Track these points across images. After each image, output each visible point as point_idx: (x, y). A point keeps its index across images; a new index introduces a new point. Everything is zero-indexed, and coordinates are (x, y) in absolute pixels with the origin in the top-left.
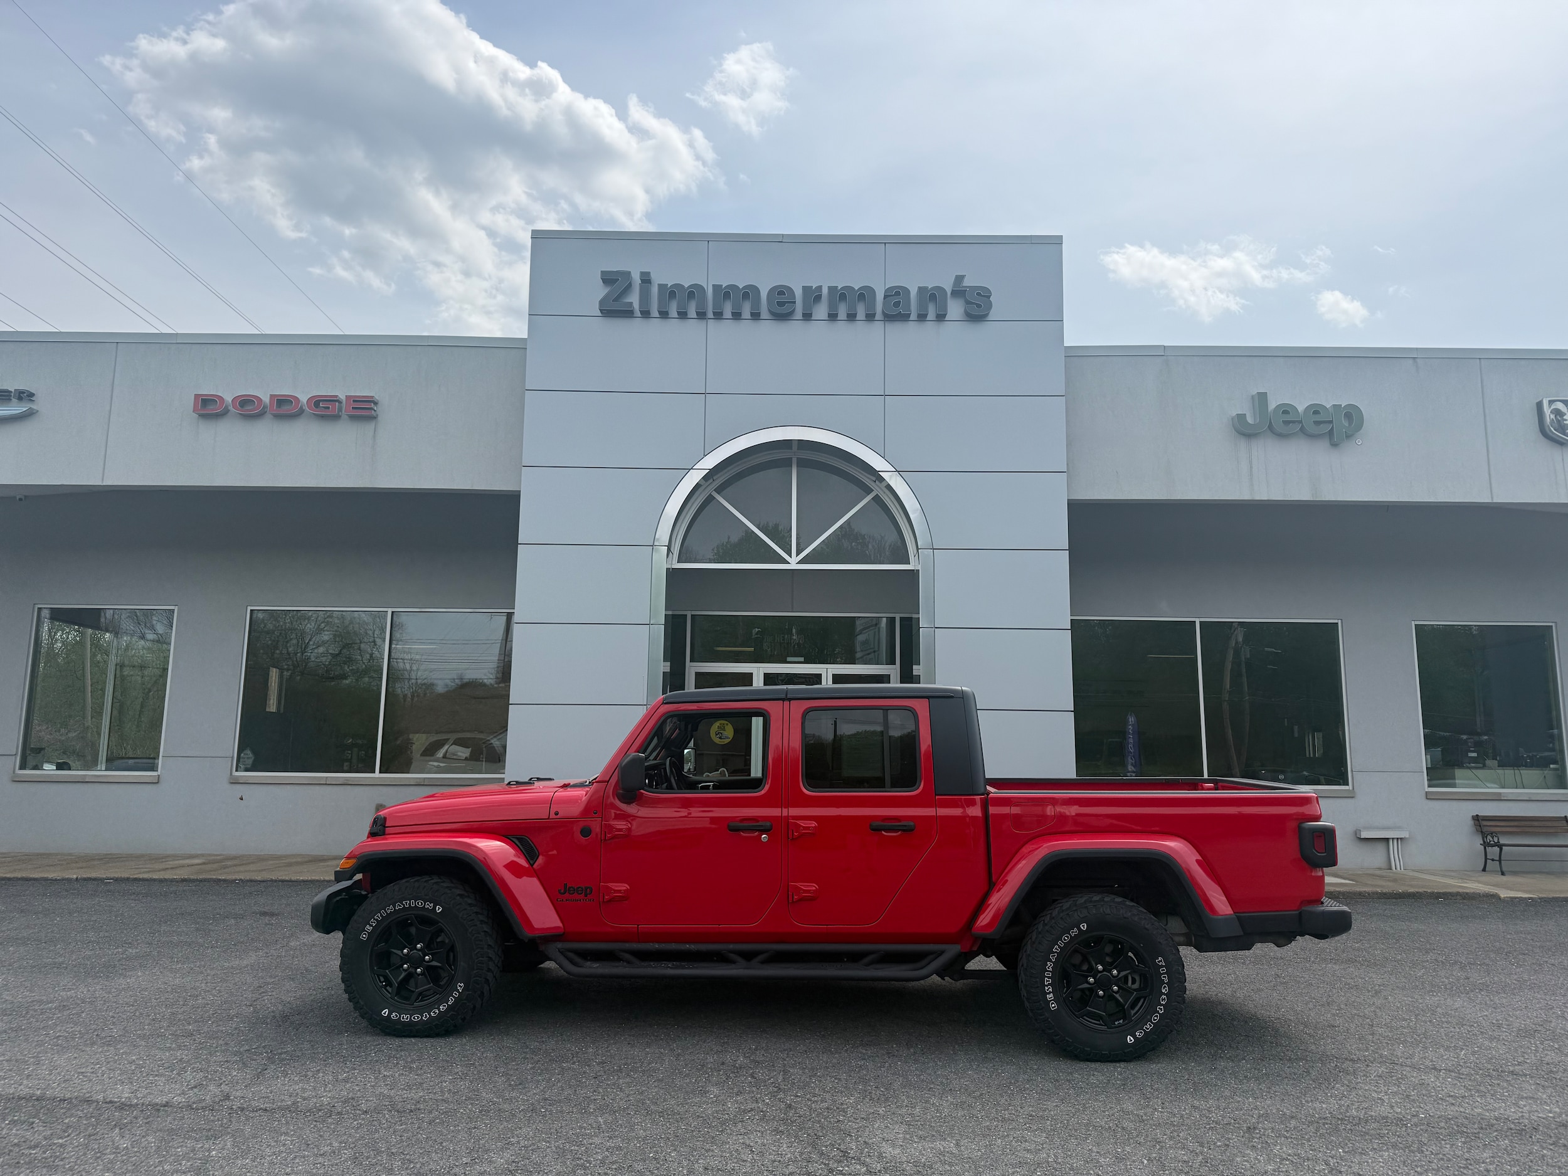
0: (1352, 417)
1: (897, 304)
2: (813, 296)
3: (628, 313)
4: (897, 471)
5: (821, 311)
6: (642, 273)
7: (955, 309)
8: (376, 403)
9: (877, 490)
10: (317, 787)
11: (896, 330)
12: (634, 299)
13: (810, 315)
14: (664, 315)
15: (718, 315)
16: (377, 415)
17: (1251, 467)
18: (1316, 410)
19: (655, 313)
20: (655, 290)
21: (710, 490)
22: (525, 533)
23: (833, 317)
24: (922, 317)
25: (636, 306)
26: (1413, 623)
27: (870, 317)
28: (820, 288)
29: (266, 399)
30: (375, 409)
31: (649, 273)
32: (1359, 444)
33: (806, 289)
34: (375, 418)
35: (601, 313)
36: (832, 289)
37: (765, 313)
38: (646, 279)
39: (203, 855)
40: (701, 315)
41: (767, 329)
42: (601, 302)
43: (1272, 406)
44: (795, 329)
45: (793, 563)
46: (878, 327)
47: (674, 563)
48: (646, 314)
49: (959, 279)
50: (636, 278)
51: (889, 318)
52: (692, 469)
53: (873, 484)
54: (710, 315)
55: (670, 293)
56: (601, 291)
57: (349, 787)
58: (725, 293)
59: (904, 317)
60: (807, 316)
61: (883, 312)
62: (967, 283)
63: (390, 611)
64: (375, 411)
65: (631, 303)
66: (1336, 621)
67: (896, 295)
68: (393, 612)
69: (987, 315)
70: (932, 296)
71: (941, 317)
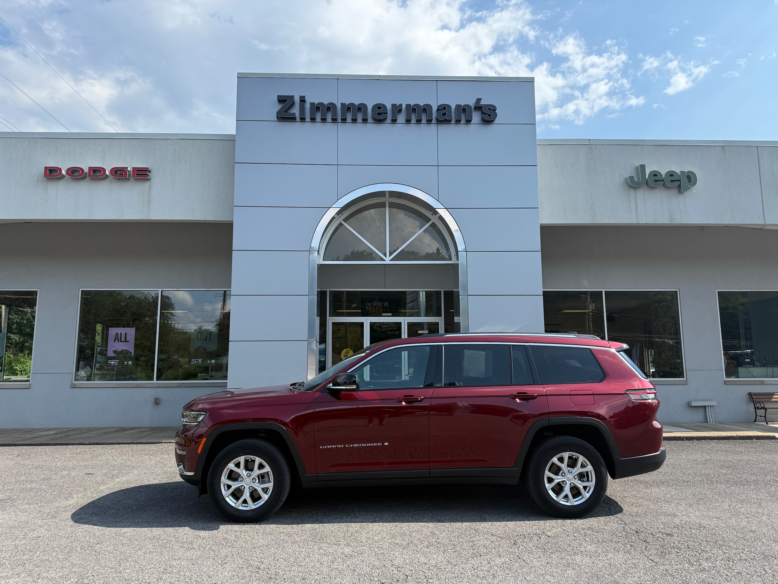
0: (690, 178)
1: (444, 114)
2: (397, 109)
3: (292, 119)
4: (445, 208)
5: (401, 118)
6: (301, 97)
7: (476, 117)
8: (150, 172)
9: (434, 219)
10: (121, 389)
11: (444, 129)
12: (296, 110)
13: (396, 120)
14: (313, 120)
15: (344, 120)
16: (151, 178)
17: (637, 205)
18: (671, 174)
19: (308, 119)
20: (308, 106)
21: (340, 220)
22: (236, 245)
23: (408, 121)
24: (458, 121)
25: (298, 116)
26: (717, 291)
27: (429, 121)
28: (401, 105)
29: (86, 170)
30: (150, 175)
31: (304, 97)
32: (694, 192)
33: (394, 106)
34: (150, 180)
35: (278, 119)
36: (408, 106)
37: (370, 120)
38: (303, 100)
39: (56, 429)
40: (334, 120)
41: (371, 128)
42: (278, 113)
43: (648, 172)
44: (386, 128)
45: (388, 260)
46: (433, 127)
47: (321, 261)
48: (303, 119)
49: (479, 100)
50: (297, 99)
51: (440, 122)
52: (331, 207)
53: (431, 216)
54: (339, 120)
55: (316, 108)
56: (278, 107)
57: (139, 388)
58: (347, 108)
59: (448, 122)
60: (394, 121)
61: (437, 119)
62: (482, 103)
63: (160, 290)
64: (149, 176)
65: (294, 114)
66: (676, 290)
67: (443, 109)
68: (162, 291)
69: (493, 121)
70: (464, 110)
71: (468, 121)
